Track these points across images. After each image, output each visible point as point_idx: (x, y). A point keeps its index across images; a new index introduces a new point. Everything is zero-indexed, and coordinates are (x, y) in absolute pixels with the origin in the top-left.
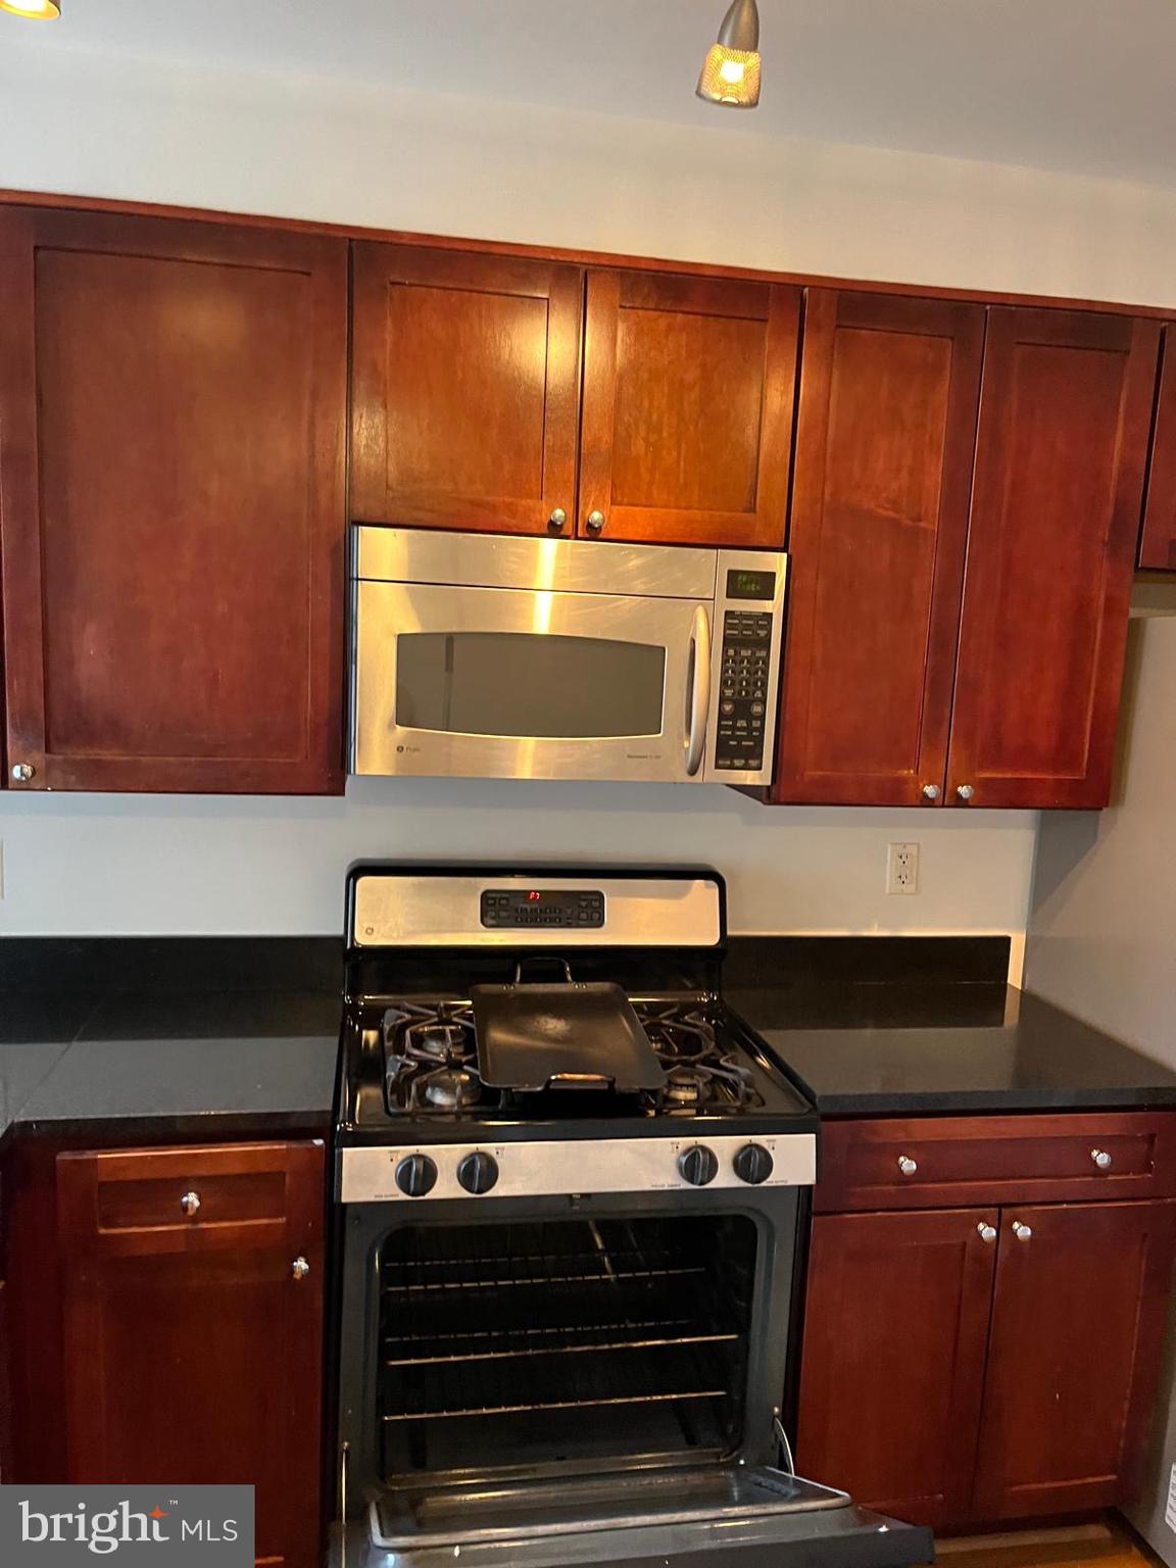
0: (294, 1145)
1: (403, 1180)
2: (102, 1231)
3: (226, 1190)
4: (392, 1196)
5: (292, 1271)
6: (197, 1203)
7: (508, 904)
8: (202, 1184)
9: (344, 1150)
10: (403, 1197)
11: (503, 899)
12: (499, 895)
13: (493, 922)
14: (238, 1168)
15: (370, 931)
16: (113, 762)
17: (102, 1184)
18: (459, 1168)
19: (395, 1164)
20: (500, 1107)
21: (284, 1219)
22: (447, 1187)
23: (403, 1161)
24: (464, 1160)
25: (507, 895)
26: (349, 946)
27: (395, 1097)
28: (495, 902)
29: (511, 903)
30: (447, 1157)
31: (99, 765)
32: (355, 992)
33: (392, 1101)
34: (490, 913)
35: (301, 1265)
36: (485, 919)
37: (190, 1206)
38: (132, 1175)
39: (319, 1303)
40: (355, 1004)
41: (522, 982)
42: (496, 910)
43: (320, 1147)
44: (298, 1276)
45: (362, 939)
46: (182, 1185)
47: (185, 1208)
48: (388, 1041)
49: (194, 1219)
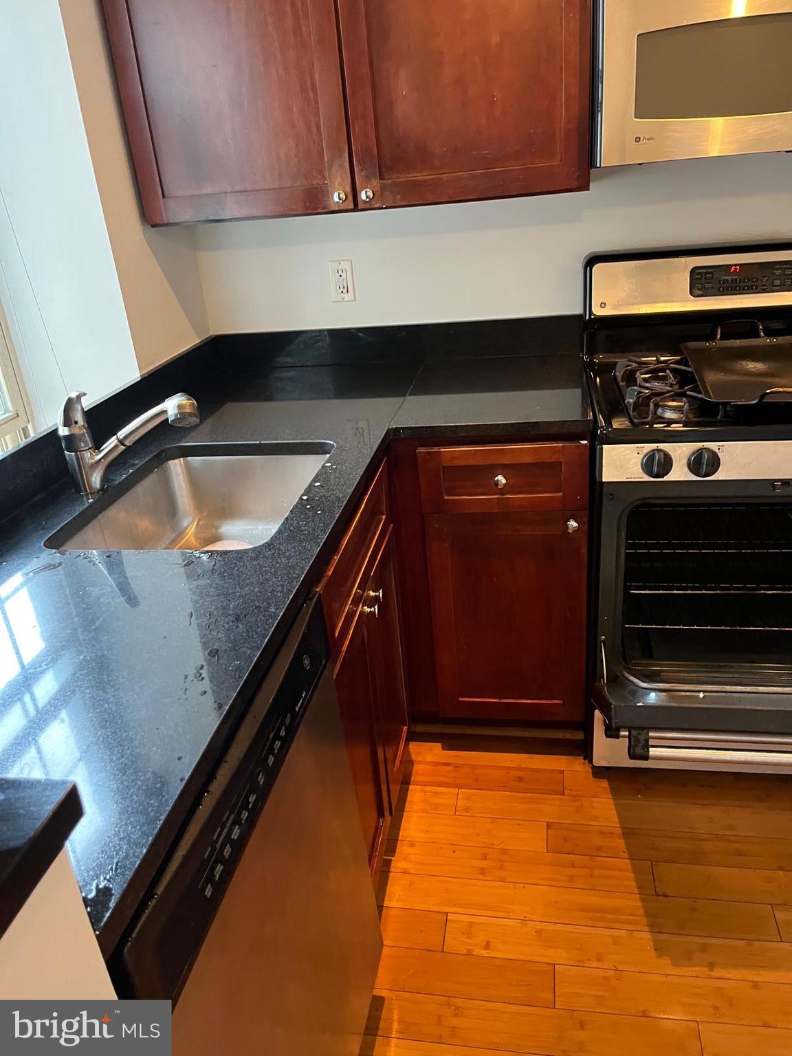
0: (567, 444)
1: (648, 466)
2: (446, 497)
3: (523, 473)
4: (639, 478)
5: (567, 527)
6: (504, 481)
7: (712, 277)
8: (506, 469)
9: (604, 446)
10: (647, 478)
11: (709, 273)
12: (705, 271)
13: (700, 292)
14: (529, 459)
15: (603, 305)
16: (425, 181)
17: (444, 467)
18: (689, 459)
19: (641, 456)
20: (719, 417)
21: (561, 494)
22: (679, 473)
23: (648, 454)
24: (693, 454)
25: (711, 270)
26: (587, 318)
27: (635, 414)
28: (702, 277)
29: (715, 276)
30: (681, 452)
31: (415, 185)
32: (591, 353)
33: (634, 416)
34: (697, 285)
35: (573, 524)
36: (693, 291)
37: (499, 483)
38: (462, 463)
39: (584, 550)
40: (591, 360)
41: (722, 339)
42: (702, 282)
43: (586, 445)
44: (570, 531)
45: (598, 311)
46: (493, 469)
47: (497, 484)
48: (622, 381)
49: (502, 492)
